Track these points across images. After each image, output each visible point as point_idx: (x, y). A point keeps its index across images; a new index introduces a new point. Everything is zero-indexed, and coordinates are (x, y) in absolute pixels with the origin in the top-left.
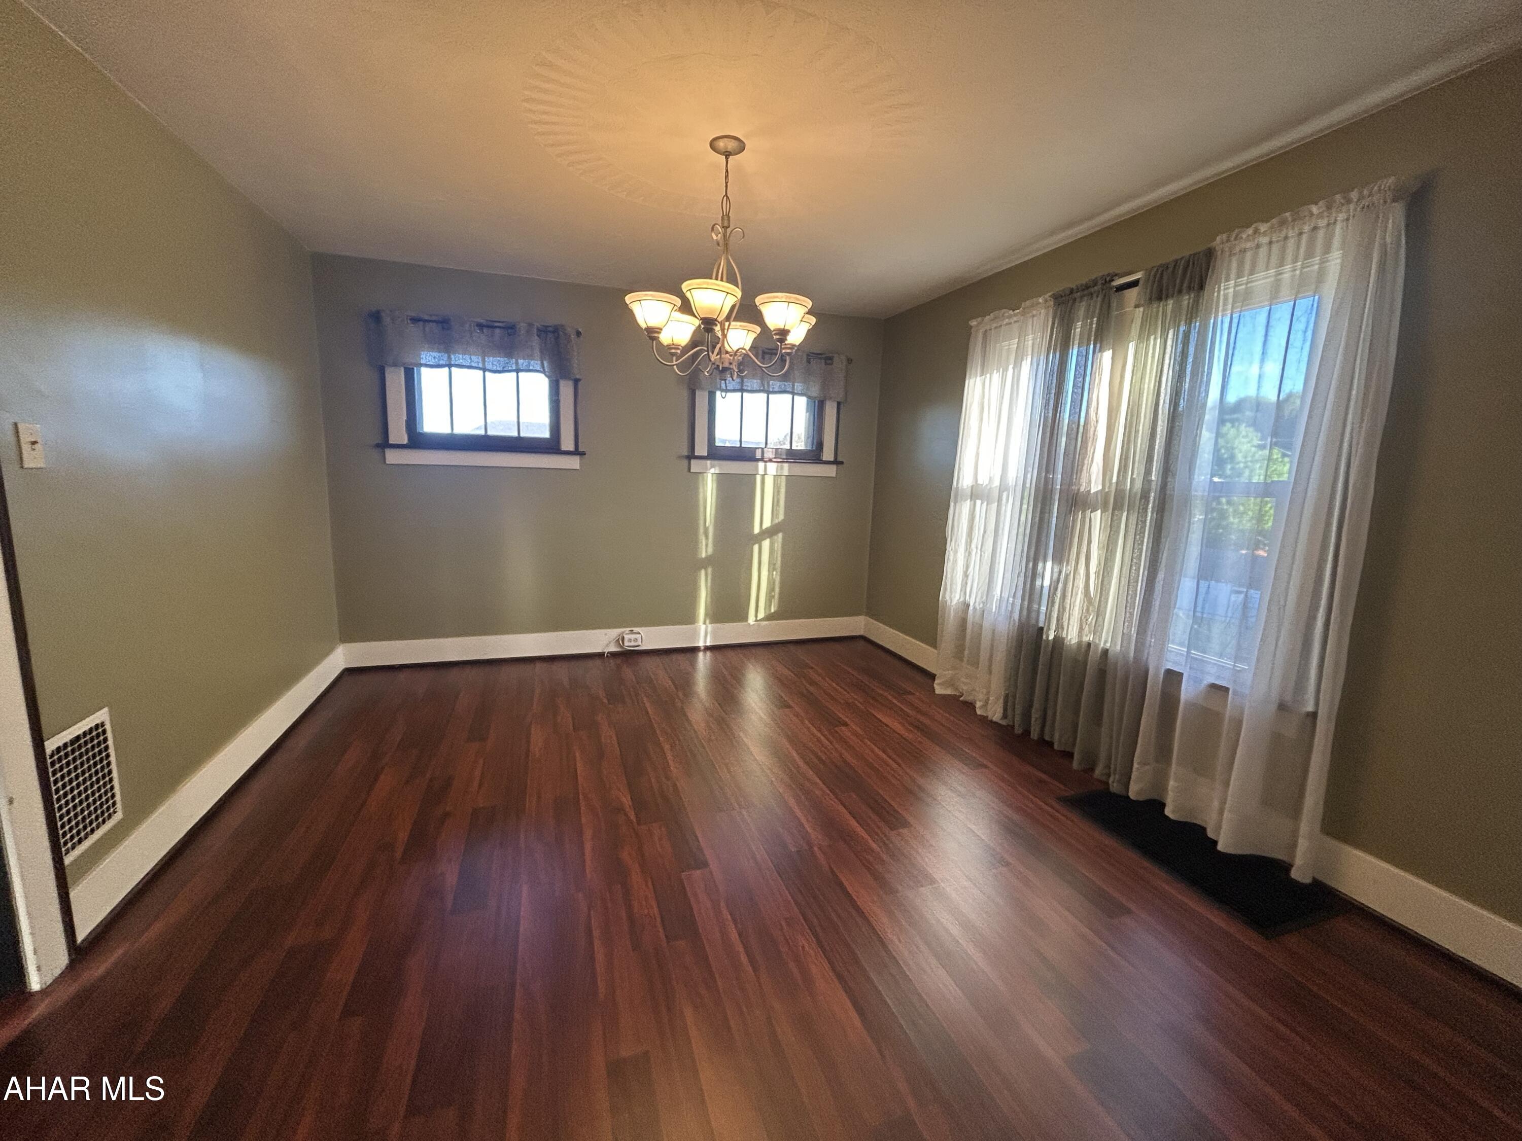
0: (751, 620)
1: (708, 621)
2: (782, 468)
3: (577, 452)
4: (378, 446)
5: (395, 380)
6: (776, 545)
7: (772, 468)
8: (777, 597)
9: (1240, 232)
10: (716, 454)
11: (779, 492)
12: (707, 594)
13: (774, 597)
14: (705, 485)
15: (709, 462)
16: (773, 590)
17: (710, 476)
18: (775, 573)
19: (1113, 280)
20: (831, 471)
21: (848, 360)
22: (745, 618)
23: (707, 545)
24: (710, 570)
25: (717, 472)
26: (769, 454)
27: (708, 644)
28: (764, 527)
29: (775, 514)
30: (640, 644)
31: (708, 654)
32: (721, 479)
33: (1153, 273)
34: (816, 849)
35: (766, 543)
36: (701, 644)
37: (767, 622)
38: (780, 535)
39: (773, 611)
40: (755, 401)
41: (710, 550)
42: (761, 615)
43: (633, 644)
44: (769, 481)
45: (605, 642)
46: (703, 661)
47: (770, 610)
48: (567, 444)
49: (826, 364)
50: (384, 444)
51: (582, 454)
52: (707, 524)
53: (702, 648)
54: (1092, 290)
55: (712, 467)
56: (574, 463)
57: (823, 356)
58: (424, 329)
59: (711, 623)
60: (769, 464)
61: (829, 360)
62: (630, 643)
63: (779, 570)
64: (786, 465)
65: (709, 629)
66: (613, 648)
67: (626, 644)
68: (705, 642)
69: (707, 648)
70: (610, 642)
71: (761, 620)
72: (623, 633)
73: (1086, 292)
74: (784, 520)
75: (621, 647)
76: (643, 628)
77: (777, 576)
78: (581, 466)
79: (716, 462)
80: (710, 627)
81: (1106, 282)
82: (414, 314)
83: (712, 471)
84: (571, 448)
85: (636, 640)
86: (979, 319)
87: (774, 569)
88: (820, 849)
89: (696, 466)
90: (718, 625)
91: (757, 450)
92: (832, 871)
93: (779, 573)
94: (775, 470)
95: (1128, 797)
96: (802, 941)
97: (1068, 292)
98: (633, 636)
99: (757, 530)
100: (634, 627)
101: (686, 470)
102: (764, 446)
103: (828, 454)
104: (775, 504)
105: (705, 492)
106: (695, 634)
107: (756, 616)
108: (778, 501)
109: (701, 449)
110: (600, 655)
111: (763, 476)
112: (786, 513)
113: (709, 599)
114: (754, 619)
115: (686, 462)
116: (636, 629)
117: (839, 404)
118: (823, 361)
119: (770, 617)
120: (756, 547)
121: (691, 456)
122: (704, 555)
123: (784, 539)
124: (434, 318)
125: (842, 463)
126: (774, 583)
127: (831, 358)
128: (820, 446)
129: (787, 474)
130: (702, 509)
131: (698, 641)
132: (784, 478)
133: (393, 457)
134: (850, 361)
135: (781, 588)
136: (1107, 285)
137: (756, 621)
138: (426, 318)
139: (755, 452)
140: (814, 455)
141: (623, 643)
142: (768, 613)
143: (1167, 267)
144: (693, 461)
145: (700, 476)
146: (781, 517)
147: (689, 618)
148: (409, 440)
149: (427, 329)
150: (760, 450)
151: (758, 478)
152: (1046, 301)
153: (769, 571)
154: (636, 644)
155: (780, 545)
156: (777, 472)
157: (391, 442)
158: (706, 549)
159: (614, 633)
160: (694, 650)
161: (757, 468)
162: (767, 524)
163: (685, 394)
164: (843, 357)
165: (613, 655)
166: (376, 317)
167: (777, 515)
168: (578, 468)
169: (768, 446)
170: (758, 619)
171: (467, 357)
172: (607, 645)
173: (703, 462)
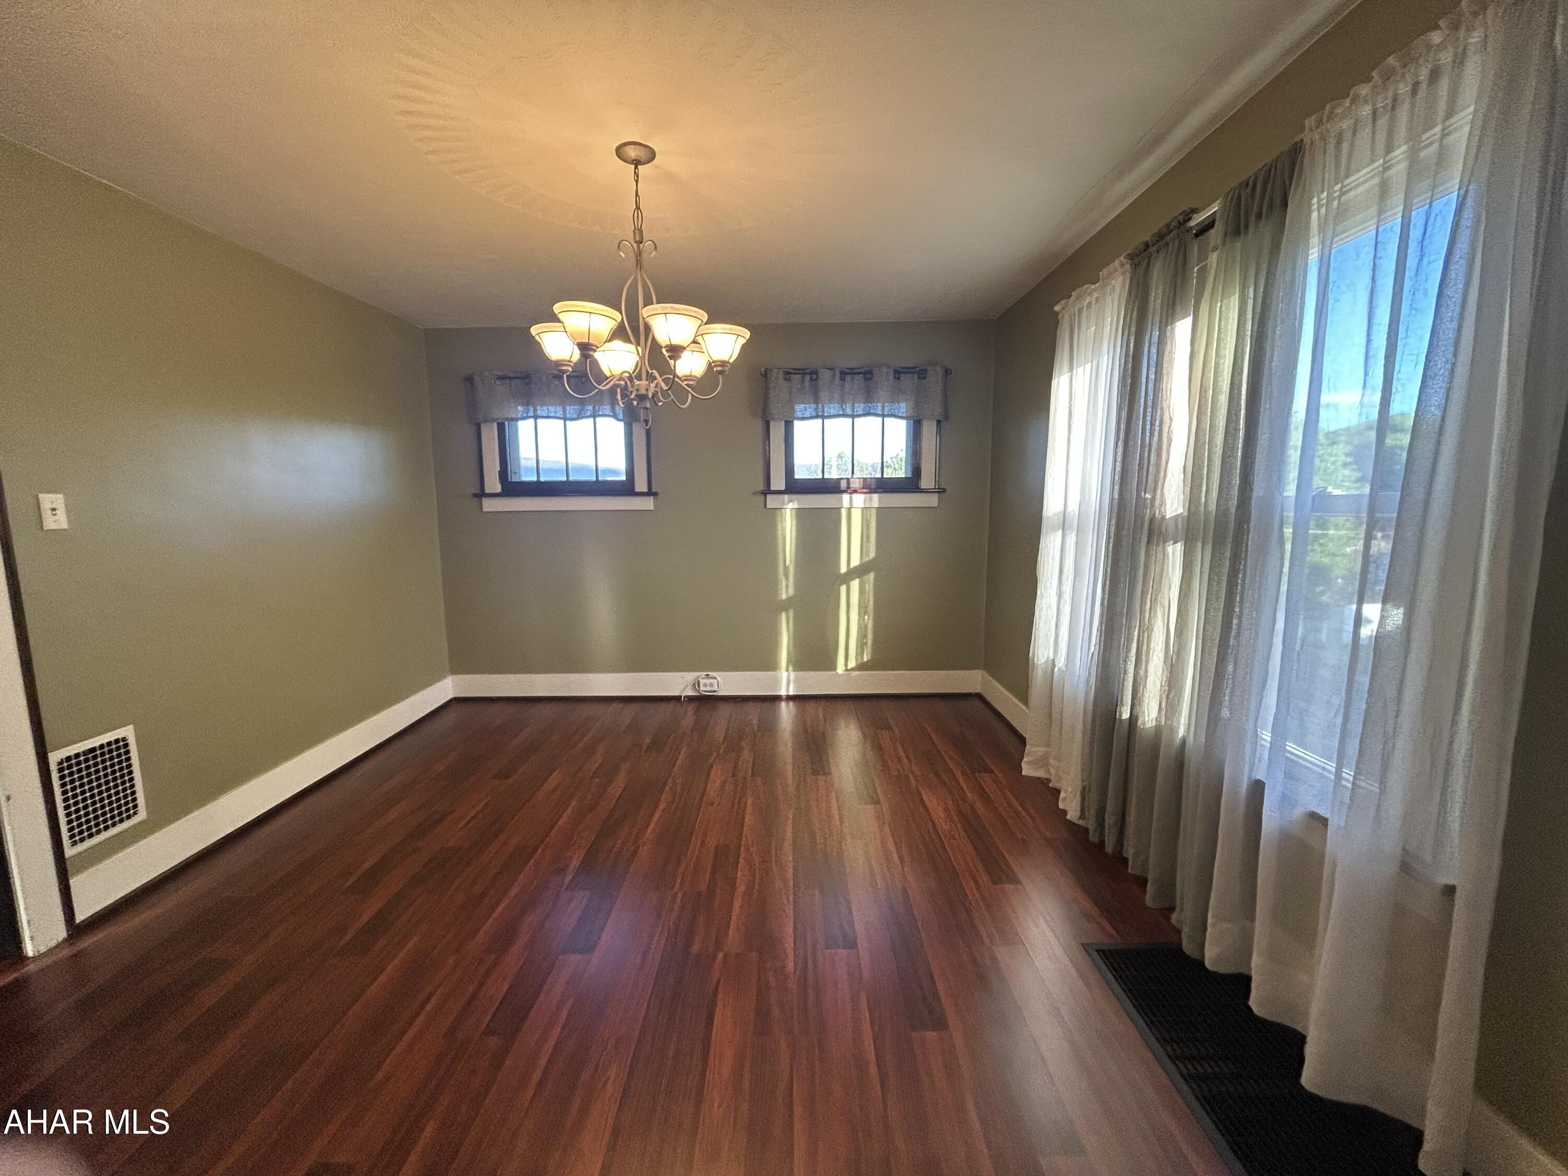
0: (840, 669)
1: (791, 668)
2: (871, 500)
3: (650, 493)
4: (475, 495)
5: (490, 435)
6: (867, 586)
7: (859, 500)
8: (870, 643)
9: (1333, 108)
10: (795, 487)
11: (868, 526)
12: (789, 638)
13: (866, 643)
14: (783, 521)
15: (786, 497)
16: (865, 636)
17: (788, 511)
18: (866, 617)
19: (1190, 219)
20: (932, 500)
21: (946, 371)
22: (832, 666)
23: (787, 587)
24: (791, 613)
25: (796, 506)
26: (855, 484)
27: (791, 693)
28: (852, 566)
29: (864, 551)
30: (716, 689)
31: (791, 704)
32: (801, 513)
33: (1229, 198)
34: (721, 955)
35: (855, 584)
36: (783, 693)
37: (859, 673)
38: (872, 575)
39: (865, 659)
40: (838, 427)
41: (791, 591)
42: (852, 664)
43: (708, 688)
44: (857, 516)
45: (682, 687)
46: (786, 712)
47: (862, 658)
48: (641, 485)
49: (919, 378)
50: (481, 494)
51: (655, 494)
52: (787, 564)
53: (784, 697)
54: (1168, 238)
55: (790, 501)
56: (648, 504)
57: (918, 369)
58: (510, 386)
59: (794, 670)
60: (855, 496)
61: (922, 374)
62: (706, 688)
63: (871, 614)
64: (875, 497)
65: (792, 677)
66: (690, 693)
67: (702, 688)
68: (788, 690)
69: (790, 698)
70: (687, 686)
71: (852, 669)
72: (699, 677)
73: (1161, 243)
74: (874, 559)
75: (699, 692)
76: (720, 673)
77: (869, 621)
78: (655, 506)
79: (793, 497)
80: (793, 675)
81: (1180, 223)
82: (500, 373)
83: (791, 505)
84: (645, 489)
85: (711, 685)
86: (1063, 302)
87: (866, 613)
88: (725, 956)
89: (772, 501)
90: (801, 673)
91: (842, 481)
92: (717, 988)
93: (871, 618)
94: (863, 502)
95: (1201, 963)
96: (612, 1073)
97: (1142, 248)
98: (708, 681)
99: (843, 569)
100: (711, 671)
101: (763, 505)
102: (850, 476)
103: (927, 481)
104: (864, 539)
105: (784, 529)
106: (776, 682)
107: (846, 665)
108: (868, 537)
109: (778, 483)
110: (677, 699)
111: (849, 509)
112: (877, 552)
113: (791, 644)
114: (844, 668)
115: (763, 497)
116: (712, 674)
117: (939, 422)
118: (916, 375)
119: (861, 667)
120: (843, 588)
121: (767, 491)
122: (784, 597)
123: (876, 579)
124: (519, 375)
125: (944, 491)
126: (866, 627)
127: (925, 371)
128: (917, 471)
129: (877, 506)
130: (780, 546)
131: (780, 689)
132: (874, 512)
133: (489, 505)
134: (947, 372)
135: (875, 633)
136: (1182, 228)
137: (846, 670)
138: (512, 375)
139: (839, 484)
140: (910, 485)
141: (699, 687)
142: (860, 661)
143: (1247, 184)
144: (769, 497)
145: (778, 512)
146: (872, 555)
147: (770, 665)
148: (502, 488)
149: (512, 384)
150: (845, 481)
151: (844, 512)
152: (1122, 265)
153: (859, 614)
154: (713, 689)
155: (872, 587)
156: (865, 503)
157: (487, 491)
158: (786, 590)
159: (691, 676)
160: (776, 699)
161: (841, 500)
162: (855, 562)
163: (758, 425)
164: (939, 369)
165: (690, 699)
166: (469, 379)
167: (868, 551)
168: (652, 508)
169: (855, 476)
170: (849, 668)
171: (545, 408)
172: (684, 689)
173: (780, 497)
